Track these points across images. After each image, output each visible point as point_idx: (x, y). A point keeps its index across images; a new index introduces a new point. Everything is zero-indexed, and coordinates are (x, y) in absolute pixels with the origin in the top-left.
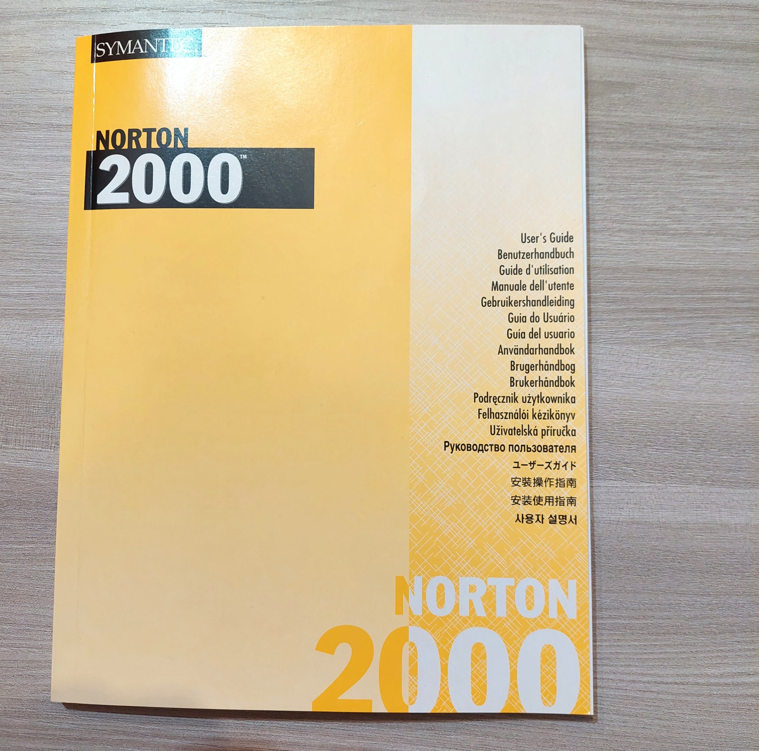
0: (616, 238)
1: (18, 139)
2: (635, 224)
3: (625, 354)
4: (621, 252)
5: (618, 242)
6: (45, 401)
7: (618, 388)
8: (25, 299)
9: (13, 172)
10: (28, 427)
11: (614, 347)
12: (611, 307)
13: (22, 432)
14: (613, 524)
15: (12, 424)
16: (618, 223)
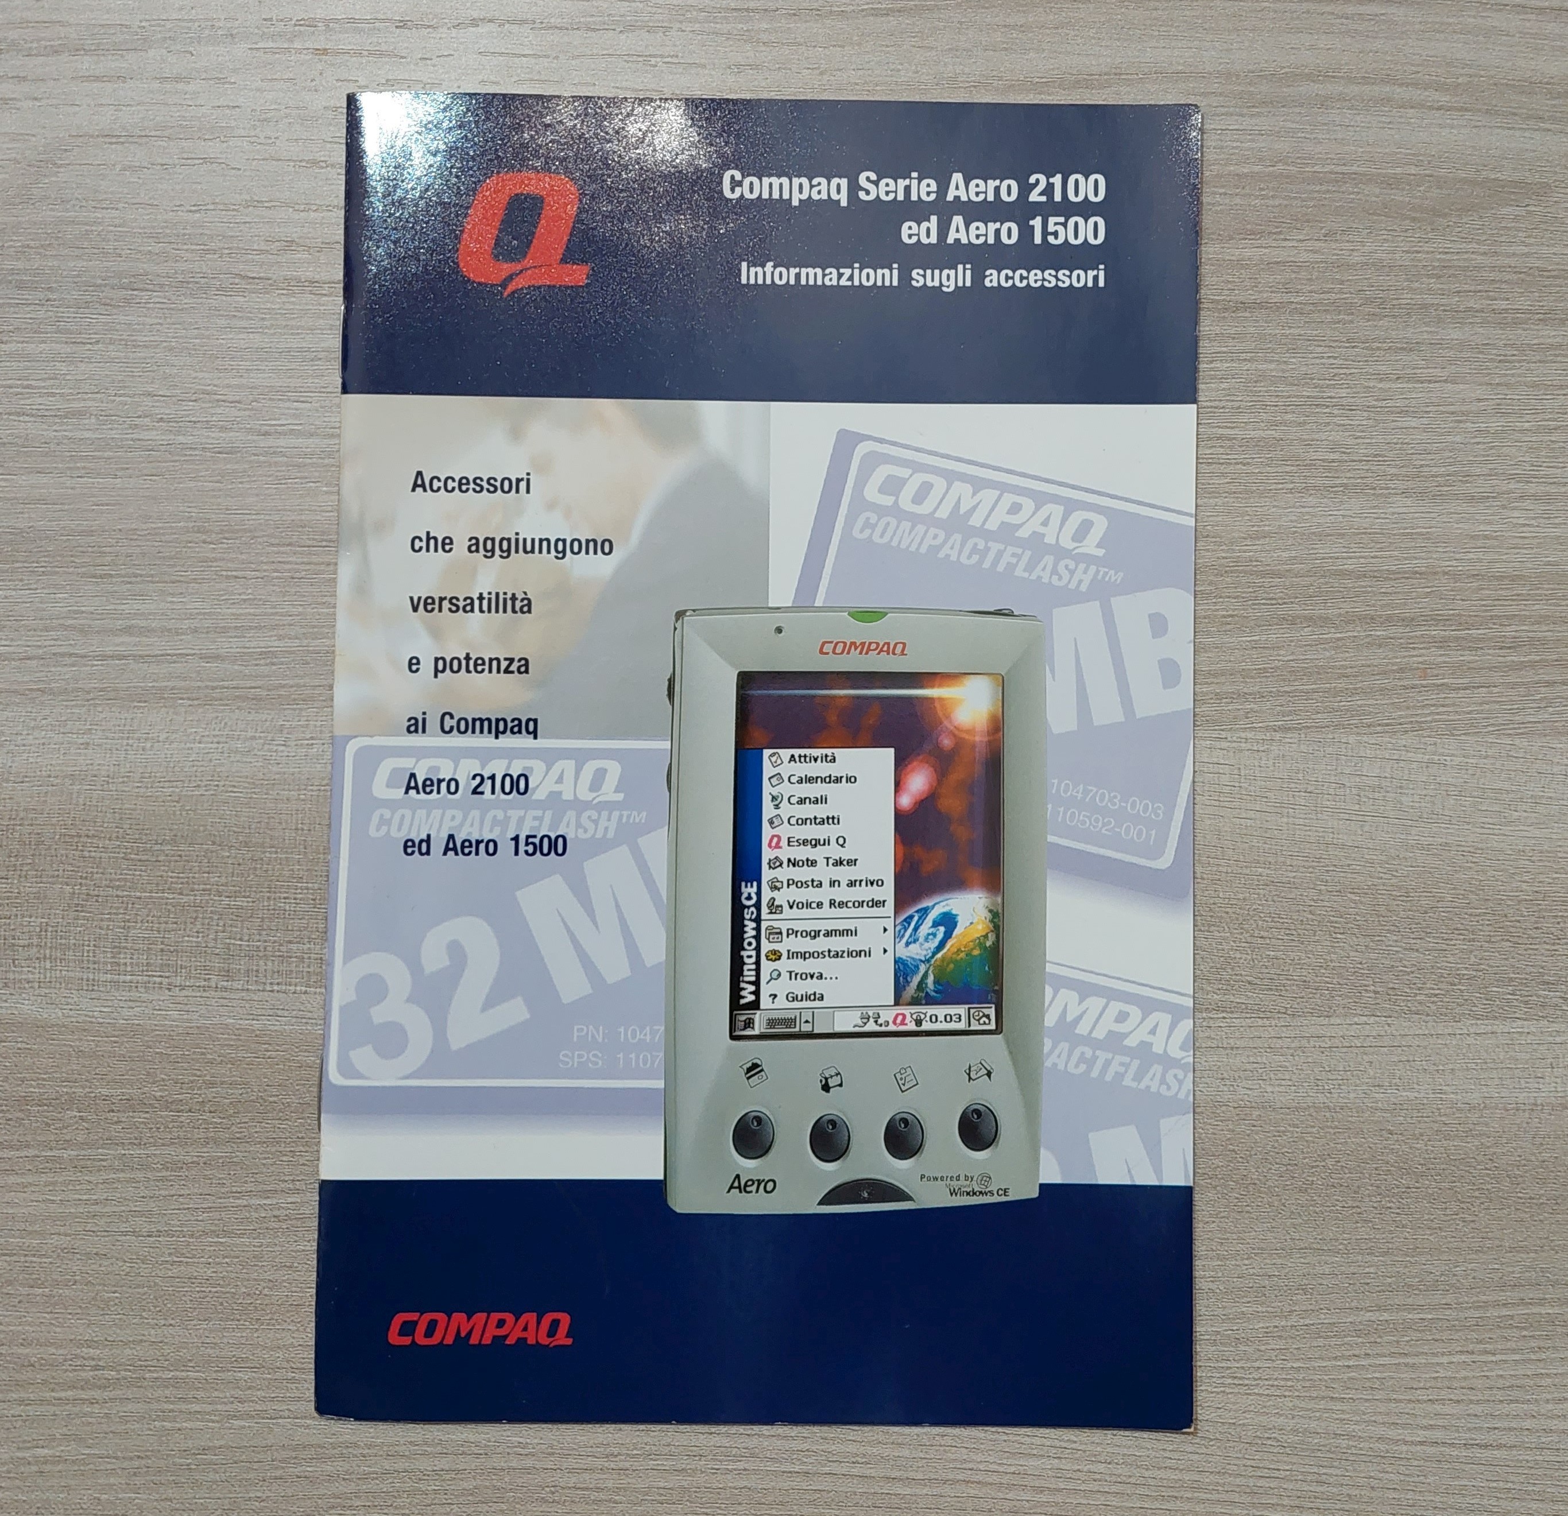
0: (1516, 514)
1: (221, 312)
2: (1554, 483)
3: (1540, 757)
4: (1527, 541)
5: (1521, 521)
6: (310, 885)
7: (1526, 828)
8: (257, 665)
9: (215, 386)
10: (275, 942)
11: (1517, 742)
12: (1509, 658)
13: (261, 954)
14: (1524, 1111)
15: (238, 936)
16: (1518, 482)
